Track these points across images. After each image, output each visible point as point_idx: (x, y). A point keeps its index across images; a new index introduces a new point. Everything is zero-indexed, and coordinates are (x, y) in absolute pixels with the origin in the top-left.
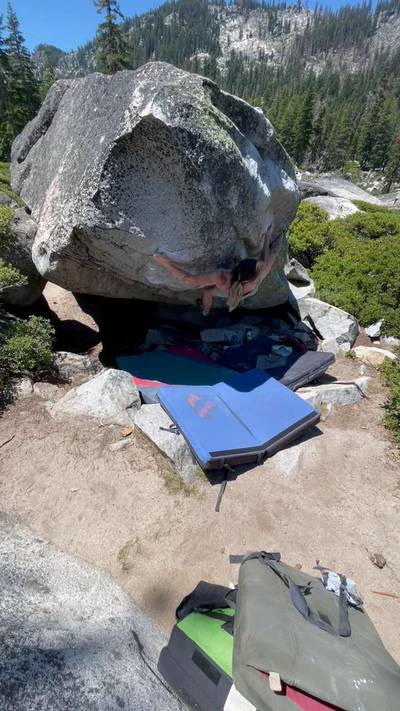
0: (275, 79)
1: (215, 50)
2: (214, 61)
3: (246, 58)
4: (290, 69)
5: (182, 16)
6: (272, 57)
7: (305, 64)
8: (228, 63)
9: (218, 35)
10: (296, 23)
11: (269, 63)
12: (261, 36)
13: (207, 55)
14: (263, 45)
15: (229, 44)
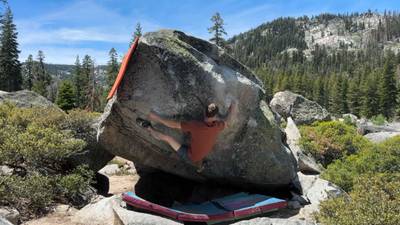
0: (356, 59)
1: (302, 46)
2: (301, 52)
3: (329, 48)
4: (369, 51)
5: (275, 30)
6: (351, 45)
7: (383, 47)
8: (313, 53)
9: (304, 37)
10: (369, 24)
11: (350, 49)
12: (341, 34)
13: (295, 49)
14: (342, 39)
15: (313, 41)
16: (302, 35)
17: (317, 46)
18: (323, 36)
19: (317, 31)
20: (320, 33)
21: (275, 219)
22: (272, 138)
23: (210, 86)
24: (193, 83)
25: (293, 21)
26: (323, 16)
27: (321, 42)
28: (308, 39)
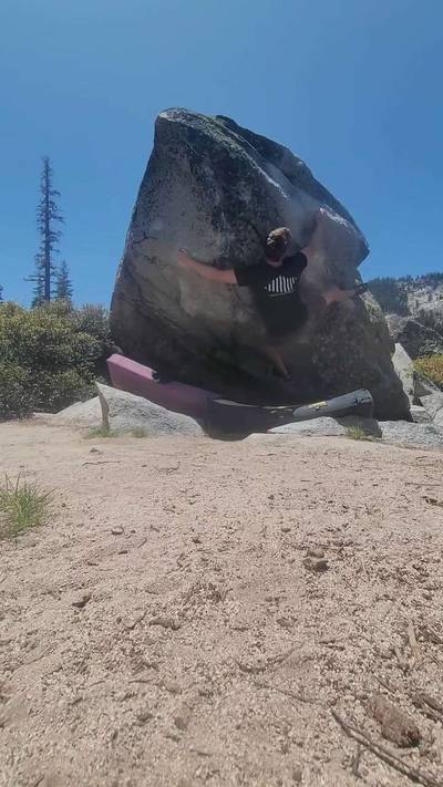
9: (406, 301)
15: (418, 304)
16: (405, 298)
17: (422, 311)
18: (430, 299)
19: (423, 293)
20: (427, 297)
21: (387, 423)
22: (378, 336)
23: (276, 210)
24: (246, 197)
25: (394, 281)
26: (432, 276)
27: (427, 307)
28: (411, 302)
